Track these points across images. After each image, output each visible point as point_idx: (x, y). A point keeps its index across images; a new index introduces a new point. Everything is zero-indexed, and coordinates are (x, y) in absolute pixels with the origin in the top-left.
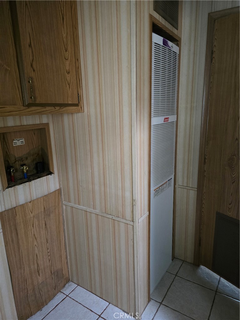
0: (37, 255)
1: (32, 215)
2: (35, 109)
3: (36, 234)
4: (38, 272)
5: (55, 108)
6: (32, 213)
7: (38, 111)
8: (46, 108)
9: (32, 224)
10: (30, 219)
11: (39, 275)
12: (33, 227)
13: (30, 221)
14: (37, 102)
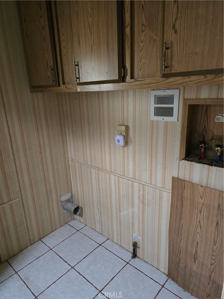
0: (197, 243)
1: (201, 201)
2: (174, 80)
3: (202, 221)
4: (195, 259)
5: (205, 77)
6: (201, 199)
7: (178, 82)
8: (190, 77)
9: (200, 210)
10: (198, 203)
11: (195, 262)
12: (200, 213)
13: (198, 205)
14: (172, 72)
